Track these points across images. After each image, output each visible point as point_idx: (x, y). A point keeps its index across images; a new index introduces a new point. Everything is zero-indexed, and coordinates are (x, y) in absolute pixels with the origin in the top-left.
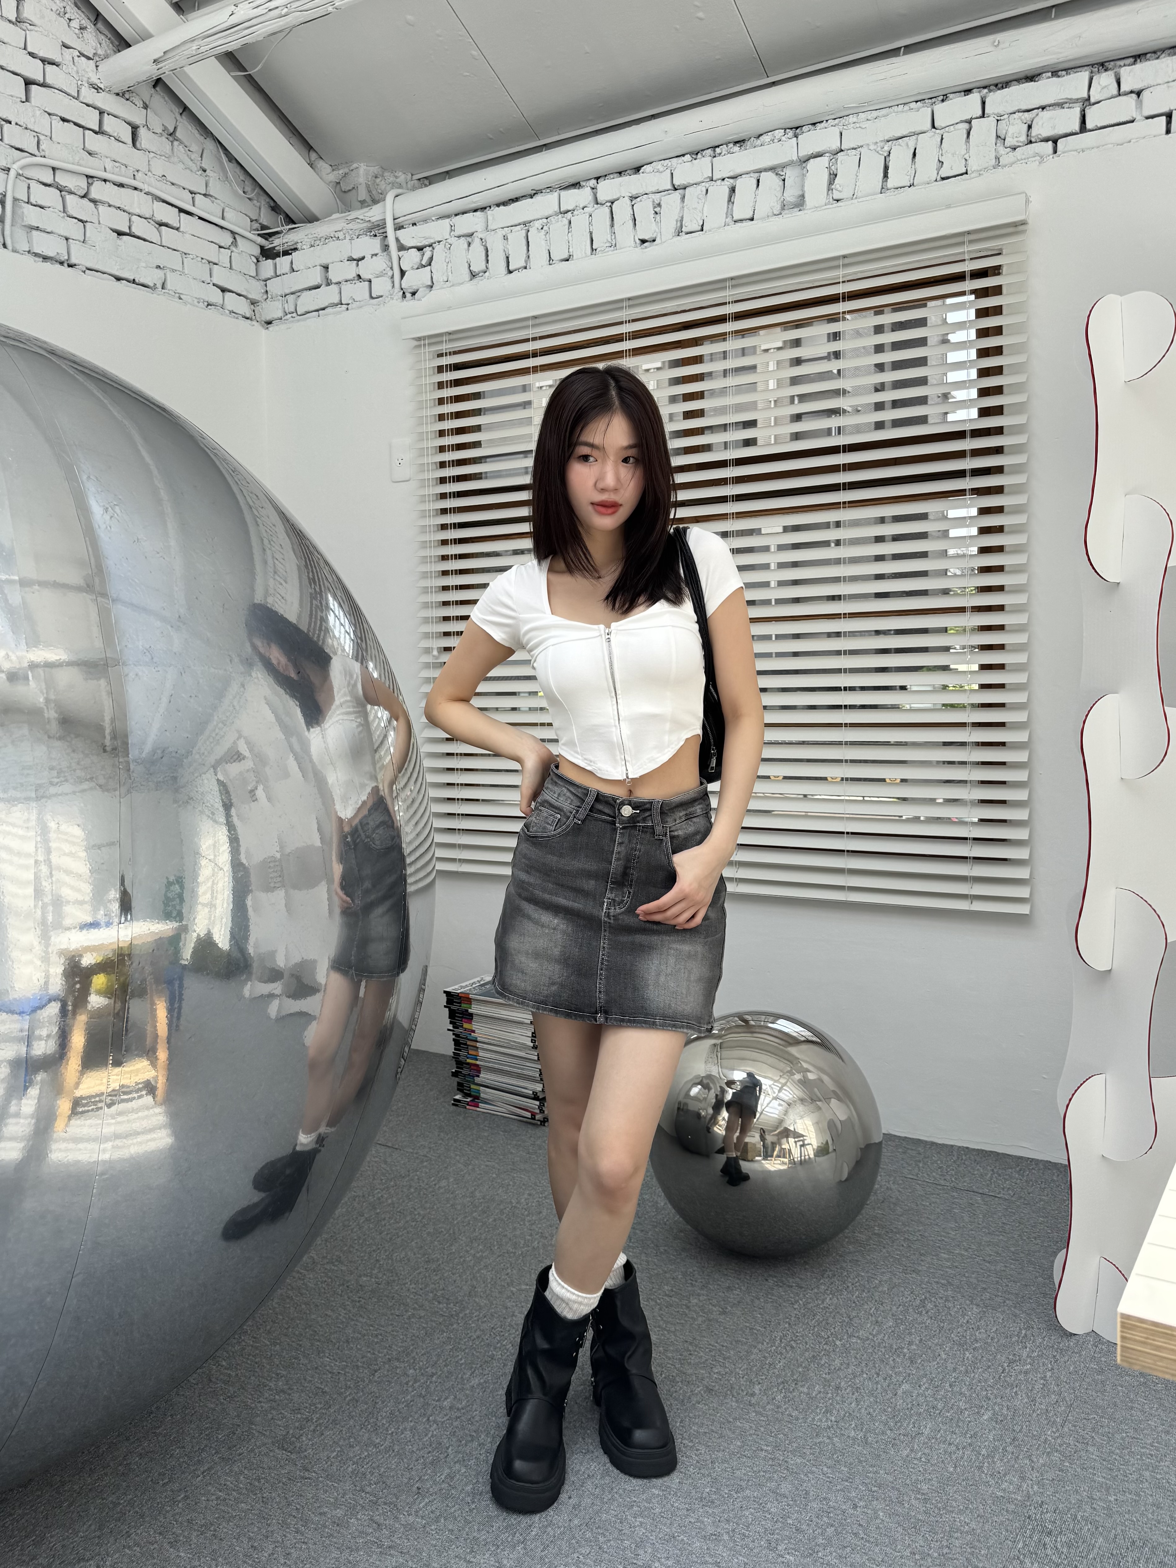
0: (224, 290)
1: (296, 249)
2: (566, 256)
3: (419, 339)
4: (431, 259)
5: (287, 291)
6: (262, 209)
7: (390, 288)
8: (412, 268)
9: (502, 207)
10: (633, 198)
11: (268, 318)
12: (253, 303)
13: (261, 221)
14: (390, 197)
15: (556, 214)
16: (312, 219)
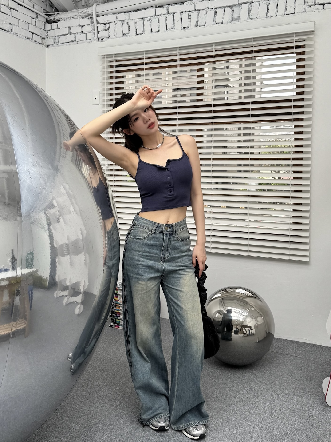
0: (33, 33)
1: (59, 21)
2: (157, 31)
3: (104, 55)
4: (109, 28)
5: (56, 35)
6: (47, 6)
7: (94, 37)
8: (102, 31)
9: (135, 12)
10: (181, 13)
11: (48, 44)
12: (43, 39)
13: (47, 10)
14: (95, 5)
15: (154, 16)
16: (65, 11)
